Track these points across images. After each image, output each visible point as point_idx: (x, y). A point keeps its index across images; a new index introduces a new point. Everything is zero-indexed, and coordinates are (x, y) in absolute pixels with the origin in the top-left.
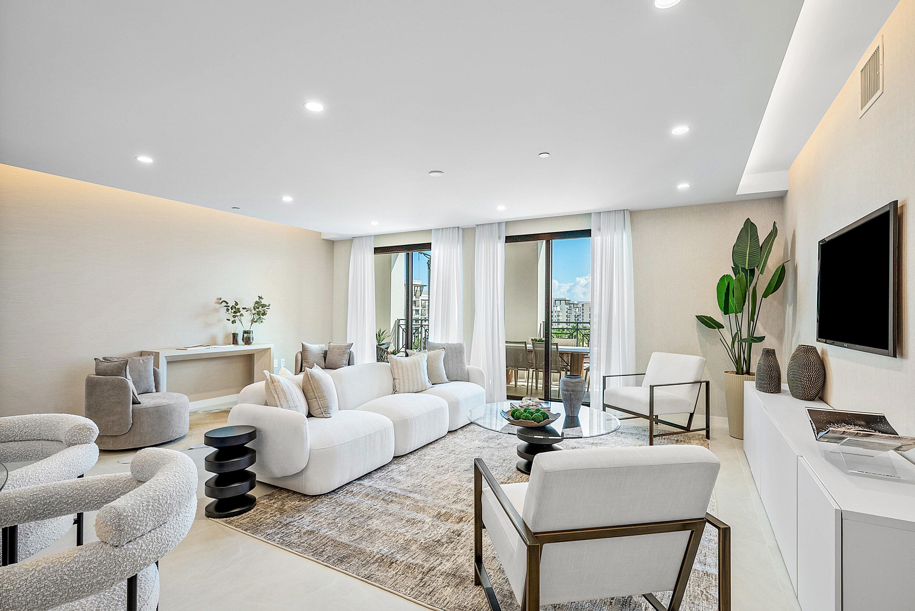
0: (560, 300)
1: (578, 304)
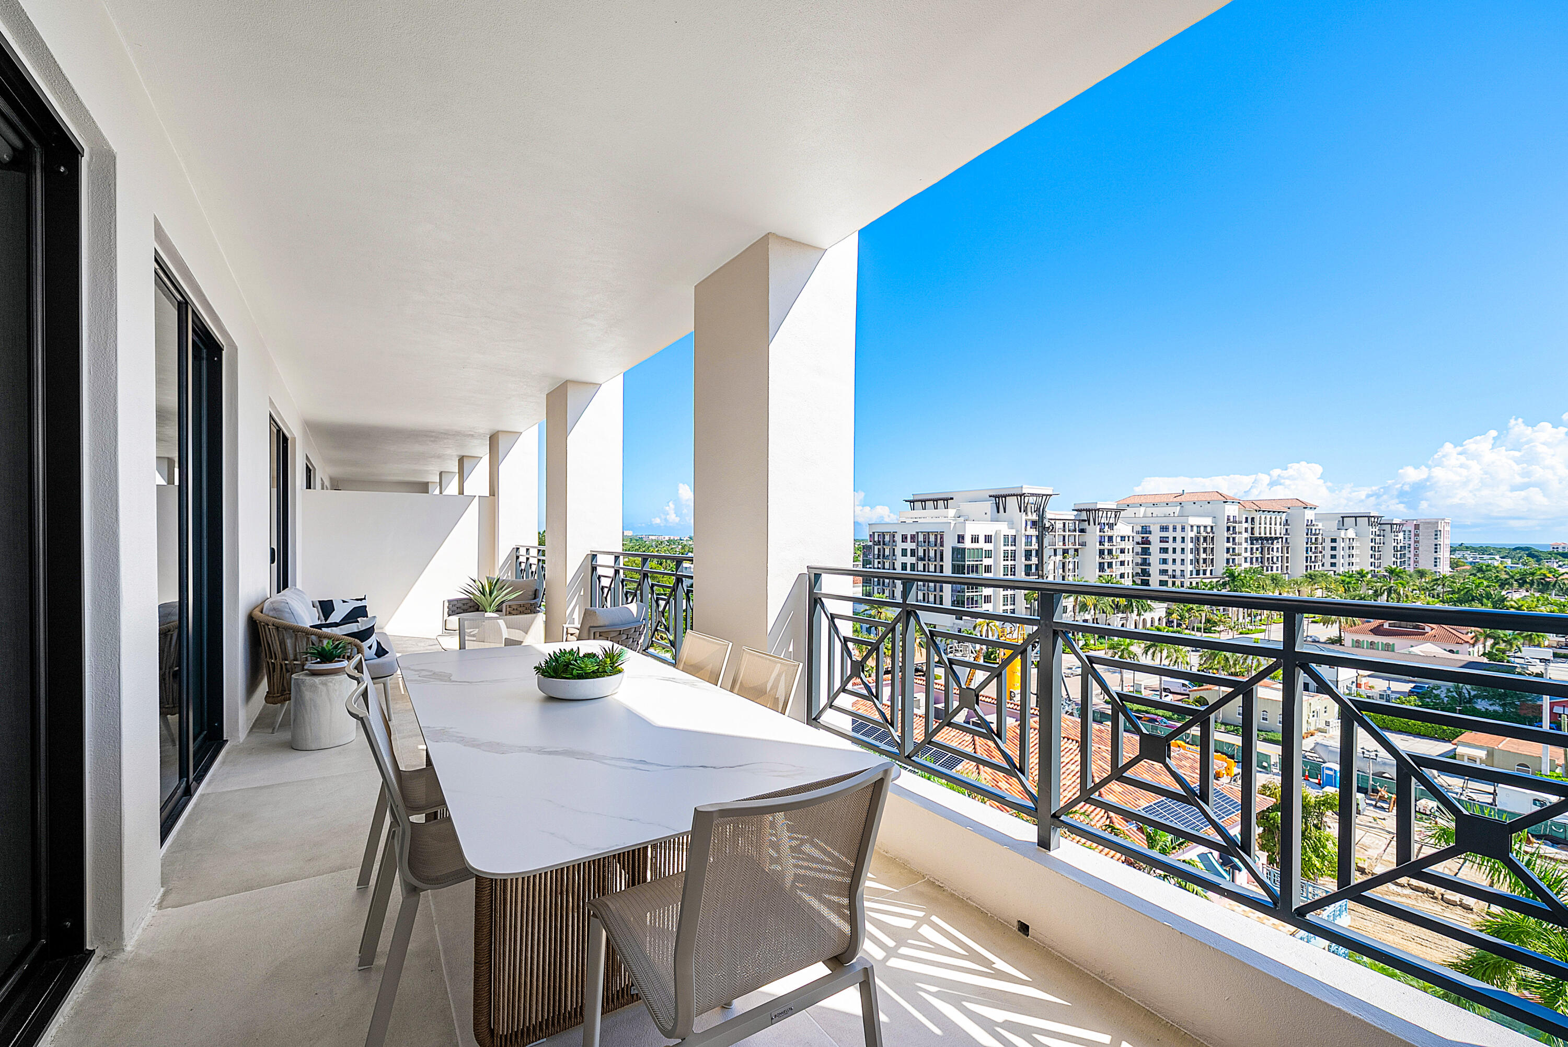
0: (1356, 517)
1: (1403, 524)
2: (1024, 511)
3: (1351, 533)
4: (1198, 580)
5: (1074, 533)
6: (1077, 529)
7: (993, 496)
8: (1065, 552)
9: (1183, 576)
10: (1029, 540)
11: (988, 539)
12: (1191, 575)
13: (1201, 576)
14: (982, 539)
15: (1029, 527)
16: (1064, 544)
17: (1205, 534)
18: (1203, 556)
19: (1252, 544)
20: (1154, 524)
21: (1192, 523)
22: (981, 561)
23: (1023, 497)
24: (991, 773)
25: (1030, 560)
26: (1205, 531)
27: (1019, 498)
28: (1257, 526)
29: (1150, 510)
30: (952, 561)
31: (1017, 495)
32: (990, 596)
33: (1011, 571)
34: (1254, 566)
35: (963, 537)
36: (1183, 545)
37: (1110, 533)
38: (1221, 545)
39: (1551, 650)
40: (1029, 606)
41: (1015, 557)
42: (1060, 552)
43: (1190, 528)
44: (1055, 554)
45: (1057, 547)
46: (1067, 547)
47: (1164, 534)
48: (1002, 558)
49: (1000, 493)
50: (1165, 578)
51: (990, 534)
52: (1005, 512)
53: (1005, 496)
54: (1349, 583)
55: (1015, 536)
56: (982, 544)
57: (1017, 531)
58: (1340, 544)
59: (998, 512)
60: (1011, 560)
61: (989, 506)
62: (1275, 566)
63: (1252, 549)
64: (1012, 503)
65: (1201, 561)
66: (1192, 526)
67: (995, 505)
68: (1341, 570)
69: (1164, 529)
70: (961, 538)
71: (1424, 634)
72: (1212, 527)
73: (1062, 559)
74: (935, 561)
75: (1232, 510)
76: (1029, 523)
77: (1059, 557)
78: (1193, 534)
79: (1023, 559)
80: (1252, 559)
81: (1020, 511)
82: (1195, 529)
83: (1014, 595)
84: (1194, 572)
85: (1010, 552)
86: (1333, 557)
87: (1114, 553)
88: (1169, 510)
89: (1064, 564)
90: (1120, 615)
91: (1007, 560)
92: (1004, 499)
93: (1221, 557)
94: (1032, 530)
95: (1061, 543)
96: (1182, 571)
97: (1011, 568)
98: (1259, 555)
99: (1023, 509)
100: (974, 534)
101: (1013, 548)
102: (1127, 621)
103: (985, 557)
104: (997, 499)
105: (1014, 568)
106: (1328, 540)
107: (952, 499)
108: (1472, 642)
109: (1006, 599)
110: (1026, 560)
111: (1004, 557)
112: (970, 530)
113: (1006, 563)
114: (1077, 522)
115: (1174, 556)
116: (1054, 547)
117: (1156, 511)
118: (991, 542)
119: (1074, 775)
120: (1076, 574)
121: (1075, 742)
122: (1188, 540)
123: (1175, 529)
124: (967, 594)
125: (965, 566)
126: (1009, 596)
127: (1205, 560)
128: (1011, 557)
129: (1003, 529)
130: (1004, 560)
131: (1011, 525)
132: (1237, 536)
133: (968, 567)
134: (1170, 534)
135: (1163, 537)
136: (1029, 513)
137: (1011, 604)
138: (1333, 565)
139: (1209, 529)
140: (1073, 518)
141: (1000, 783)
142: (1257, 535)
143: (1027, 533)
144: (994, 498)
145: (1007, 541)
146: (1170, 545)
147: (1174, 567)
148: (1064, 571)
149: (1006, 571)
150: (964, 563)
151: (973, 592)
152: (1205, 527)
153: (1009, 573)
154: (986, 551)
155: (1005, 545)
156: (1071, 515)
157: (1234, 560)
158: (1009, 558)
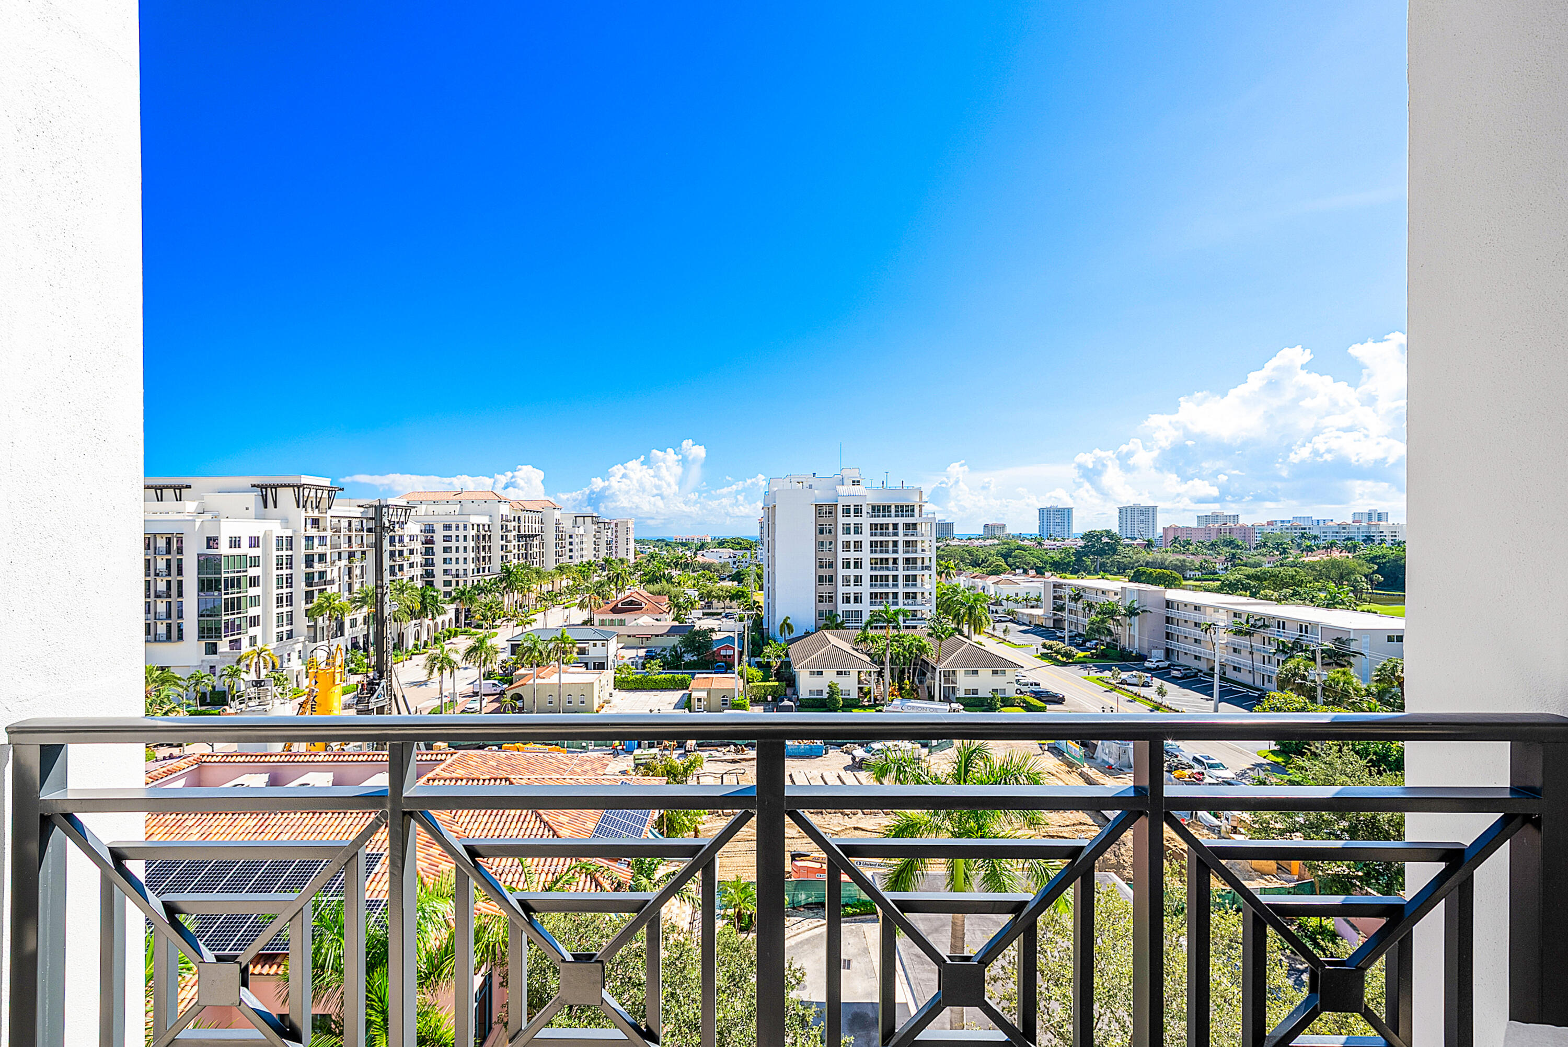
2: (304, 507)
3: (581, 531)
4: (479, 578)
5: (362, 533)
6: (365, 528)
7: (258, 486)
8: (351, 555)
9: (465, 575)
10: (310, 543)
11: (254, 542)
12: (473, 573)
13: (481, 573)
14: (245, 543)
15: (309, 526)
16: (350, 546)
17: (484, 533)
18: (483, 554)
19: (519, 541)
20: (437, 522)
21: (473, 522)
22: (246, 571)
23: (301, 489)
24: (424, 858)
25: (312, 566)
26: (484, 529)
27: (296, 490)
28: (522, 524)
29: (431, 508)
30: (199, 574)
31: (293, 486)
32: (258, 616)
33: (287, 583)
34: (521, 562)
35: (215, 539)
36: (465, 544)
37: (400, 533)
38: (497, 543)
39: (701, 611)
40: (312, 624)
41: (291, 564)
42: (345, 555)
43: (471, 526)
44: (340, 558)
45: (342, 549)
46: (354, 549)
47: (448, 533)
48: (275, 566)
49: (268, 483)
50: (449, 578)
51: (256, 536)
52: (275, 507)
53: (275, 487)
54: (584, 572)
55: (291, 537)
56: (245, 549)
57: (294, 531)
58: (576, 540)
59: (266, 507)
60: (287, 568)
61: (252, 499)
62: (535, 560)
63: (519, 545)
64: (286, 496)
65: (481, 559)
66: (473, 525)
67: (261, 497)
68: (577, 561)
69: (447, 527)
70: (212, 542)
71: (641, 609)
72: (489, 525)
73: (347, 563)
74: (169, 575)
75: (504, 509)
76: (309, 521)
77: (344, 562)
78: (474, 533)
79: (303, 566)
80: (519, 555)
81: (298, 507)
82: (475, 527)
83: (292, 612)
84: (476, 571)
85: (284, 558)
86: (571, 550)
87: (405, 555)
88: (450, 508)
89: (350, 568)
90: (414, 621)
91: (282, 568)
92: (274, 490)
93: (497, 554)
94: (313, 529)
95: (347, 545)
96: (465, 570)
97: (287, 578)
98: (524, 552)
99: (300, 503)
100: (233, 536)
101: (290, 553)
102: (421, 626)
103: (251, 566)
104: (264, 490)
105: (291, 578)
106: (567, 536)
107: (189, 487)
108: (667, 611)
109: (280, 618)
110: (307, 567)
111: (277, 565)
112: (226, 531)
113: (280, 572)
114: (365, 521)
115: (457, 555)
116: (339, 550)
117: (439, 509)
118: (258, 547)
119: (518, 821)
120: (364, 580)
121: (504, 780)
122: (469, 538)
123: (457, 527)
124: (224, 618)
125: (220, 580)
126: (285, 615)
127: (484, 558)
128: (287, 564)
129: (275, 528)
130: (277, 569)
131: (285, 522)
132: (509, 534)
133: (226, 580)
134: (453, 533)
135: (447, 536)
136: (309, 509)
137: (288, 624)
138: (571, 557)
139: (486, 528)
140: (360, 515)
141: (440, 866)
142: (522, 533)
143: (309, 534)
144: (259, 489)
145: (280, 544)
146: (453, 544)
147: (457, 566)
148: (350, 578)
149: (280, 583)
150: (219, 576)
151: (234, 614)
152: (484, 525)
153: (285, 585)
154: (251, 557)
155: (278, 550)
156: (356, 512)
157: (506, 556)
158: (284, 566)
